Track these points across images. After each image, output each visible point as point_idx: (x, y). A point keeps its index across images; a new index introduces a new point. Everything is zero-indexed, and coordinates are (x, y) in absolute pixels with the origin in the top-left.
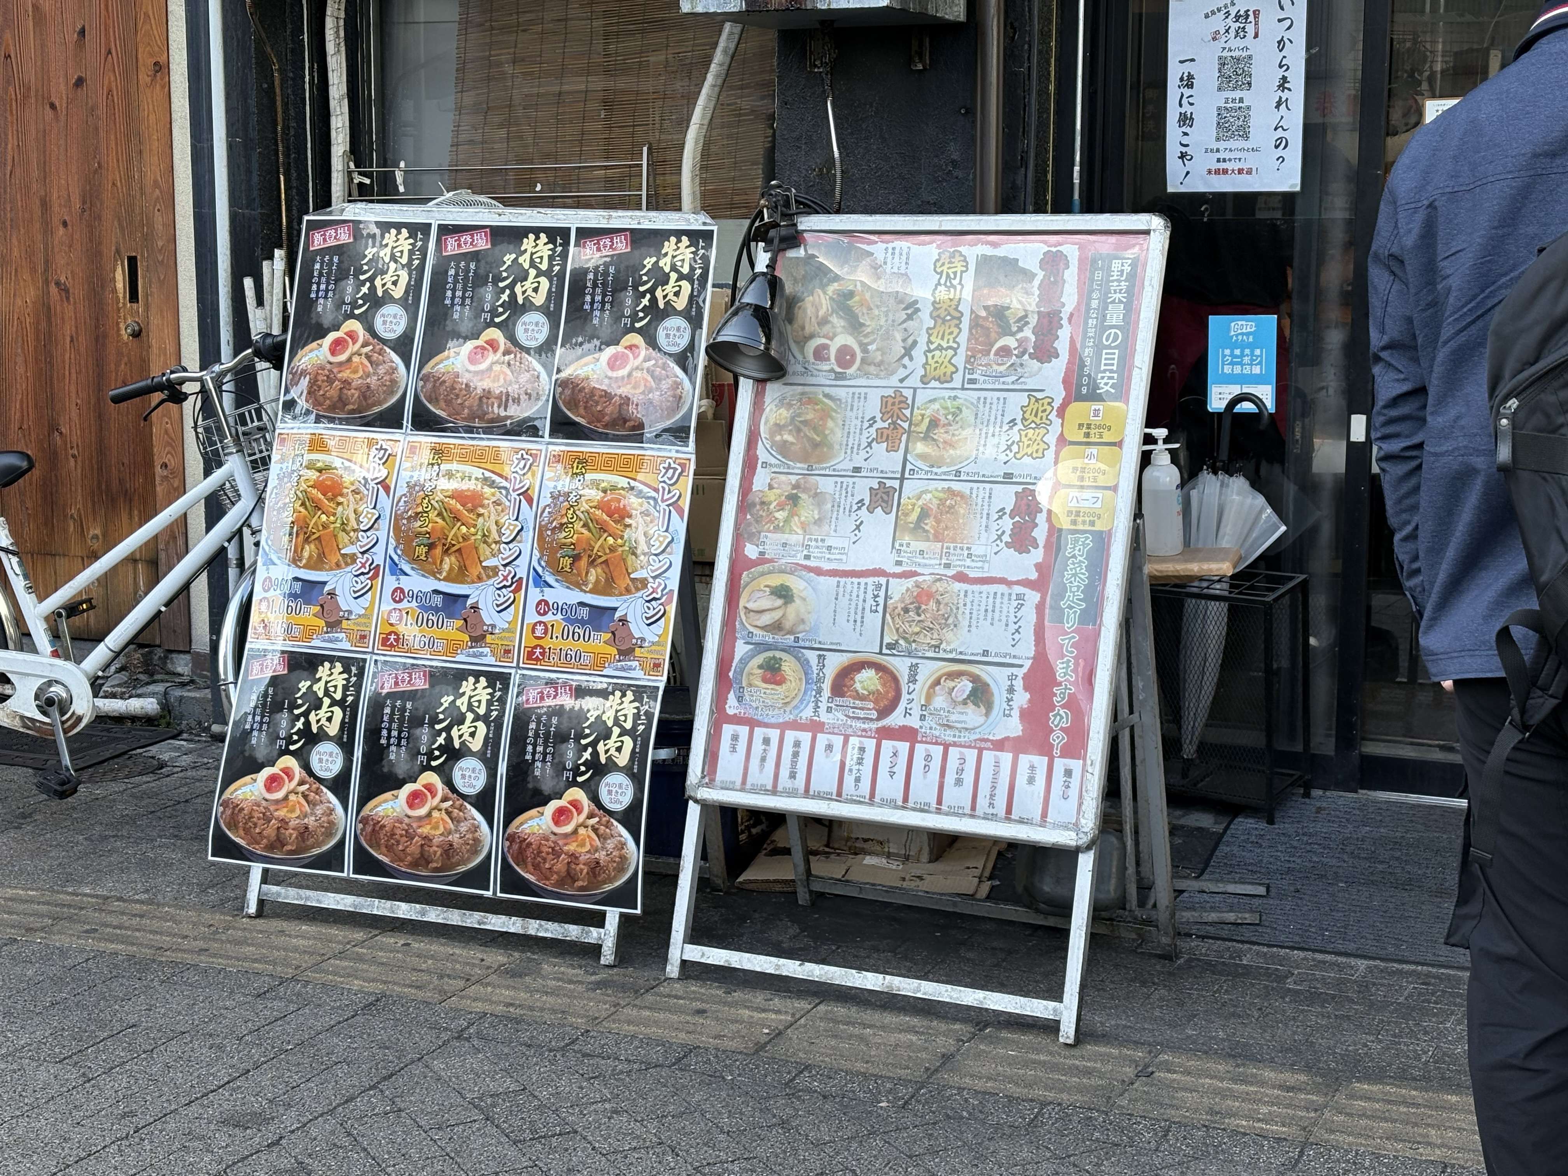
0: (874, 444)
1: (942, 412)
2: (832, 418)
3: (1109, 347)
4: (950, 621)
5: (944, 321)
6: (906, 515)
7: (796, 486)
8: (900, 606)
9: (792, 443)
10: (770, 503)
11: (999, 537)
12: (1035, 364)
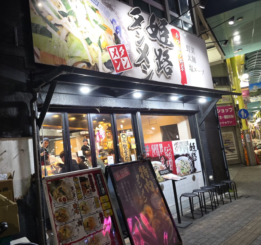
0: (75, 214)
1: (83, 204)
2: (66, 212)
3: (101, 187)
4: (98, 240)
5: (78, 189)
6: (85, 224)
7: (64, 227)
8: (90, 242)
9: (61, 219)
10: (61, 233)
11: (100, 222)
12: (93, 192)
